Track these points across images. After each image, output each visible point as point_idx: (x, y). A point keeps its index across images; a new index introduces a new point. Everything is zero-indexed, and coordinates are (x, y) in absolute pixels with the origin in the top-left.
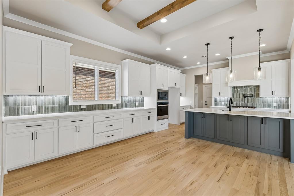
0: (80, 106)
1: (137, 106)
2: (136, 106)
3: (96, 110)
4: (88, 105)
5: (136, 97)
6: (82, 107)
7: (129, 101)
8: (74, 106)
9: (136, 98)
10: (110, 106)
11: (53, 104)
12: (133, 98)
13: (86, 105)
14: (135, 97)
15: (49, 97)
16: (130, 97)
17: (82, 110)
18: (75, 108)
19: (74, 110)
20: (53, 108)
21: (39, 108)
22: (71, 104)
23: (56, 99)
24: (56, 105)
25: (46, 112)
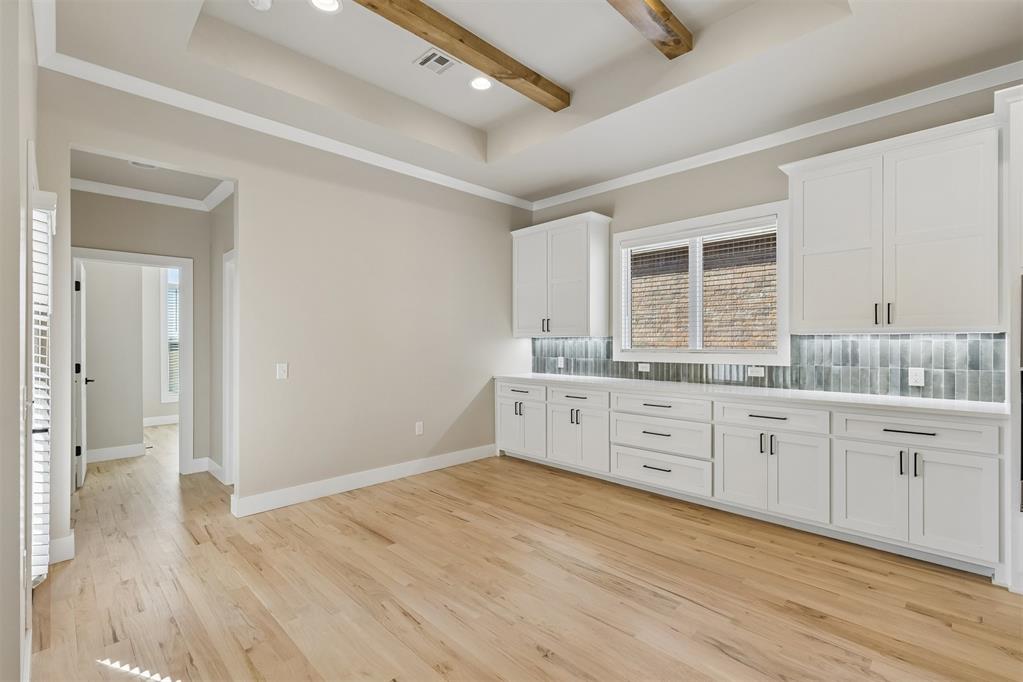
0: (637, 364)
1: (920, 390)
2: (904, 388)
3: (679, 381)
4: (657, 364)
5: (907, 336)
6: (641, 368)
7: (850, 358)
8: (622, 362)
9: (910, 342)
11: (586, 357)
12: (878, 342)
13: (650, 363)
15: (580, 341)
16: (851, 339)
17: (640, 375)
18: (626, 370)
19: (622, 373)
20: (586, 364)
21: (567, 362)
22: (617, 357)
23: (591, 344)
24: (591, 359)
25: (577, 371)
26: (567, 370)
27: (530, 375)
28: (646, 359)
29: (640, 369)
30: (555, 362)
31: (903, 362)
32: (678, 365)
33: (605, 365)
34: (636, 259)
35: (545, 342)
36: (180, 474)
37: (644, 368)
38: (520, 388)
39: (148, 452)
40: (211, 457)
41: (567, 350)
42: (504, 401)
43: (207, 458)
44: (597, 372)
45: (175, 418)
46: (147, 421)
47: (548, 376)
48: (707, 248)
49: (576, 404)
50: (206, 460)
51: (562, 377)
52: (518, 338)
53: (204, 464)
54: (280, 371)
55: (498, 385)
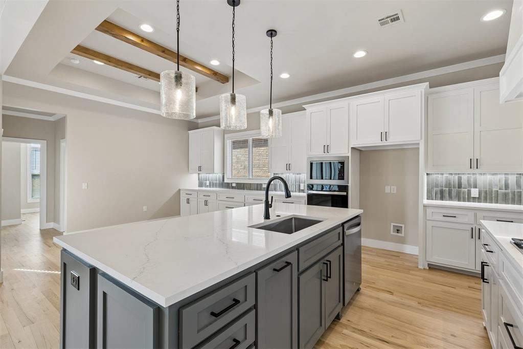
0: (232, 183)
3: (244, 189)
4: (237, 183)
5: (300, 174)
8: (227, 183)
10: (259, 187)
11: (216, 181)
14: (298, 174)
15: (214, 175)
17: (233, 188)
18: (228, 186)
21: (210, 183)
22: (226, 181)
23: (218, 176)
24: (218, 182)
25: (213, 187)
26: (210, 186)
27: (197, 188)
28: (234, 182)
29: (233, 185)
30: (206, 183)
31: (300, 182)
32: (244, 184)
33: (222, 184)
34: (234, 143)
35: (203, 175)
36: (40, 229)
37: (234, 185)
38: (189, 193)
39: (23, 222)
40: (54, 222)
41: (210, 179)
42: (183, 198)
43: (53, 223)
44: (219, 187)
45: (38, 209)
46: (22, 211)
47: (204, 188)
48: (253, 140)
49: (207, 198)
50: (52, 223)
51: (208, 189)
52: (191, 173)
53: (51, 225)
54: (84, 186)
55: (181, 192)
